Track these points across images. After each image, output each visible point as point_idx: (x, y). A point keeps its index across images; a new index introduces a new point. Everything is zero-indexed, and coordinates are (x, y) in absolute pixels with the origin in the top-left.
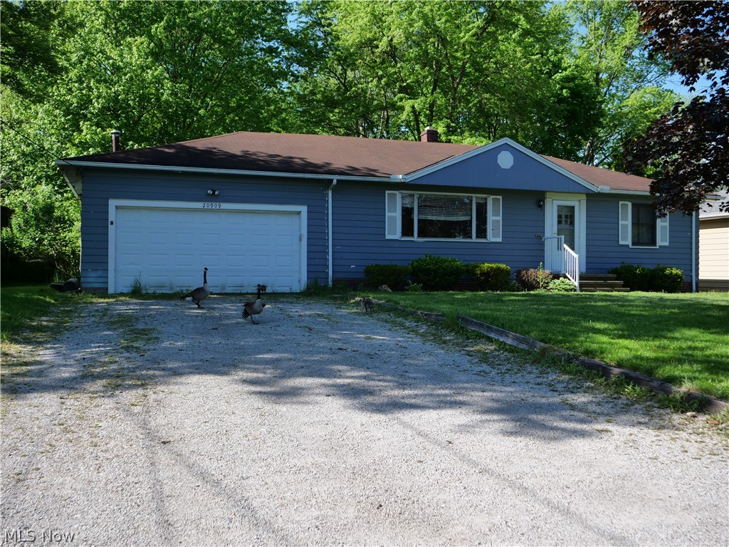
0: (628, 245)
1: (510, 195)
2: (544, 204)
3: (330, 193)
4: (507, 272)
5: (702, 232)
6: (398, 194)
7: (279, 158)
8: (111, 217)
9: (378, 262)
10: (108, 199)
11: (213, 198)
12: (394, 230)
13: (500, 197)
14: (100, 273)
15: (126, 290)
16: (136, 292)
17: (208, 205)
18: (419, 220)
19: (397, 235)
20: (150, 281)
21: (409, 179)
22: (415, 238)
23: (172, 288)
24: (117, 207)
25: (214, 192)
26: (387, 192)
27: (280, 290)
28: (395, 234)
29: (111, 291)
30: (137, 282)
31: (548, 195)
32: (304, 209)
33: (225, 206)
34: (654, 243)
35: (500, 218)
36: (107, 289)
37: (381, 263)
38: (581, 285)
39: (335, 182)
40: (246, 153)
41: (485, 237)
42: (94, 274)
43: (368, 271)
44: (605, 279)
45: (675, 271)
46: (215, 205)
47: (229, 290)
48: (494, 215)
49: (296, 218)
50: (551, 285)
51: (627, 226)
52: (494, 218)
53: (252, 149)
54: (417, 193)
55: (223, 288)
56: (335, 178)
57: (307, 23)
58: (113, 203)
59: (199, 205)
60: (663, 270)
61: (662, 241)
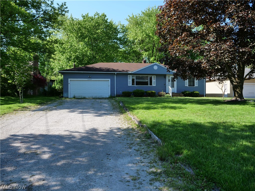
0: (187, 86)
1: (158, 75)
2: (166, 77)
3: (115, 76)
4: (155, 93)
5: (206, 83)
6: (131, 76)
7: (107, 69)
8: (69, 82)
9: (125, 91)
10: (68, 79)
11: (90, 78)
12: (130, 84)
13: (155, 76)
14: (67, 94)
15: (72, 97)
16: (74, 97)
17: (89, 79)
18: (136, 81)
19: (131, 85)
20: (77, 95)
21: (132, 72)
22: (135, 85)
23: (82, 97)
24: (70, 80)
25: (90, 76)
26: (128, 75)
27: (104, 97)
28: (130, 85)
29: (69, 97)
30: (74, 95)
31: (167, 75)
32: (109, 80)
33: (92, 79)
34: (194, 86)
35: (155, 81)
36: (68, 97)
37: (126, 91)
38: (172, 96)
39: (116, 74)
40: (100, 68)
41: (152, 85)
42: (66, 94)
43: (123, 93)
44: (179, 94)
45: (197, 92)
46: (90, 79)
47: (94, 97)
48: (154, 80)
49: (108, 81)
50: (165, 96)
51: (187, 82)
52: (154, 81)
53: (102, 67)
54: (135, 75)
55: (92, 97)
56: (116, 73)
57: (123, 35)
58: (69, 79)
59: (87, 79)
60: (194, 92)
61: (196, 85)
